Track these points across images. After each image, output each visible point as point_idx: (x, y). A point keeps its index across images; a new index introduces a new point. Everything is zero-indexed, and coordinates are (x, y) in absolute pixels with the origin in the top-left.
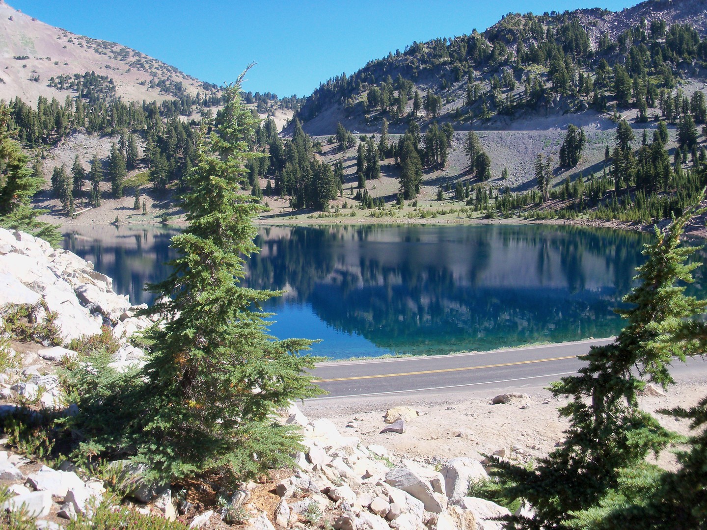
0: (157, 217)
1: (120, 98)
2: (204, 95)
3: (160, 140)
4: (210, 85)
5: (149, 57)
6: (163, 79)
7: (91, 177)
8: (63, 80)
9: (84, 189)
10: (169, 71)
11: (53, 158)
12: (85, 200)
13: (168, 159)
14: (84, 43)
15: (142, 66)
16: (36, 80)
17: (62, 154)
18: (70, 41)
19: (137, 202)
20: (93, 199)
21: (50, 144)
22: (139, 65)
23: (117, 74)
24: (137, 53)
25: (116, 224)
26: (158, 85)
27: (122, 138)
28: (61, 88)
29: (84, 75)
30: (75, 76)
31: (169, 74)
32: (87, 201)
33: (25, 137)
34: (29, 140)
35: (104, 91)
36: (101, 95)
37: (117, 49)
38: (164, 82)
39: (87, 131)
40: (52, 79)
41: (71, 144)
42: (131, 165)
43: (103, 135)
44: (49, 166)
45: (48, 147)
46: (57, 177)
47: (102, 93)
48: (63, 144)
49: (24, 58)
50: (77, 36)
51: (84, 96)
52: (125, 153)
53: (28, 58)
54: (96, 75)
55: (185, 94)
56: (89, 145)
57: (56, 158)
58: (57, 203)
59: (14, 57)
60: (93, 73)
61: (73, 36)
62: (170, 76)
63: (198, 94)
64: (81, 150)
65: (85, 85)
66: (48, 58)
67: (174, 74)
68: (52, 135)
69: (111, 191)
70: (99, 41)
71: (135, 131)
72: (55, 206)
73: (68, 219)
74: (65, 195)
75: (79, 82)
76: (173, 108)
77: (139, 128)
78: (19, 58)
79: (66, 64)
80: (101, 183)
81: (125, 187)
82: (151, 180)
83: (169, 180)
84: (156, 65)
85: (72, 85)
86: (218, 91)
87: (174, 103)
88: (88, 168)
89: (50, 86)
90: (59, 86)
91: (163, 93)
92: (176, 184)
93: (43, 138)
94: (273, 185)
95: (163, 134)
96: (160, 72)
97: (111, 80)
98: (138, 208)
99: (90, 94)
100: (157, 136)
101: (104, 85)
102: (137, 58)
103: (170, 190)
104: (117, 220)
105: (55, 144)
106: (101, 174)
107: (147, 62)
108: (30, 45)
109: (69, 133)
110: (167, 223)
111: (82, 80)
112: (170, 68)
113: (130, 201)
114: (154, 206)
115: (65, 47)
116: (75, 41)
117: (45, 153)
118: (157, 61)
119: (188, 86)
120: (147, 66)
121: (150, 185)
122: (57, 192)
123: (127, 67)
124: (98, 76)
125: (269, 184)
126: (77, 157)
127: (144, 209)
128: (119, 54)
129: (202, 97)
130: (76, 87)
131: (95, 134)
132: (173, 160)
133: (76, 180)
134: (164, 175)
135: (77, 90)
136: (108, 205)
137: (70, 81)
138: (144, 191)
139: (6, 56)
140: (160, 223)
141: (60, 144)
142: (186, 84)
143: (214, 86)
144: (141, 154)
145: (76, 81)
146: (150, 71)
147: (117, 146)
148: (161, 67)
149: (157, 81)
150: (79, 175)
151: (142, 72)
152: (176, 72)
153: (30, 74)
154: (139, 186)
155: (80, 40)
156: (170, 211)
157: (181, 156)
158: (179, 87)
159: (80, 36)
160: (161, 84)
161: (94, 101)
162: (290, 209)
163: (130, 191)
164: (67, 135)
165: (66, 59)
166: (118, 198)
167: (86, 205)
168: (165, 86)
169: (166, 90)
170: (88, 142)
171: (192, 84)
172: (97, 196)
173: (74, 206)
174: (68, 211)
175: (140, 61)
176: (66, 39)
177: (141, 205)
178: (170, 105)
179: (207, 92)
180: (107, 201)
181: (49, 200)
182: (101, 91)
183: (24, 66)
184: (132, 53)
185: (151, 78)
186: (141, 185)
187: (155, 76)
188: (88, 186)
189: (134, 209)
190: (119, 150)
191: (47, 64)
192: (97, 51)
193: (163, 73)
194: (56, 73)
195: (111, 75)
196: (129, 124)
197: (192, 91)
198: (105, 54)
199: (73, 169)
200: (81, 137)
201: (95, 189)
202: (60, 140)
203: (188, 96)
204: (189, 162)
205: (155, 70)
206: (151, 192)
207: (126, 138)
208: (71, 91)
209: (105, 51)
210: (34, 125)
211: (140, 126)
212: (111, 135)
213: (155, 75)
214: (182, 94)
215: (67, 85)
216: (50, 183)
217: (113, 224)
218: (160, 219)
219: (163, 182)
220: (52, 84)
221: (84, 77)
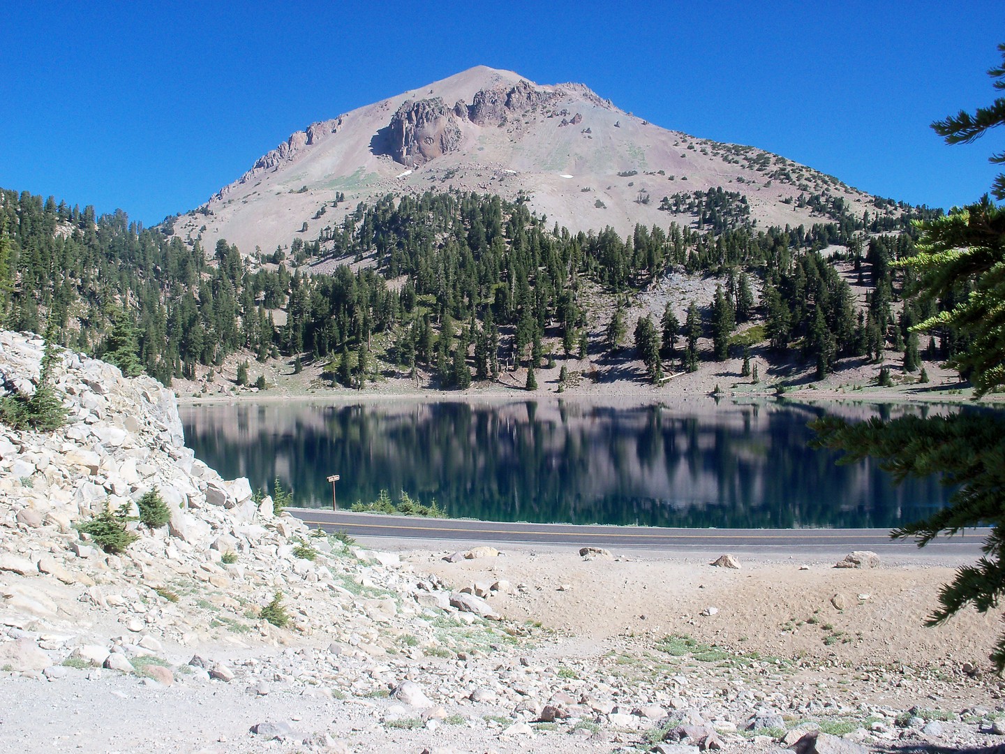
0: (772, 387)
1: (754, 222)
2: (874, 214)
3: (784, 281)
4: (884, 201)
5: (797, 164)
6: (816, 193)
7: (686, 331)
8: (679, 200)
9: (676, 346)
10: (825, 182)
11: (640, 306)
12: (677, 363)
13: (792, 307)
14: (709, 149)
15: (788, 177)
16: (645, 202)
17: (652, 300)
18: (690, 148)
19: (746, 366)
20: (687, 362)
21: (638, 287)
22: (783, 176)
23: (752, 190)
24: (780, 159)
25: (715, 395)
26: (809, 203)
27: (731, 279)
28: (677, 211)
29: (706, 192)
30: (695, 194)
31: (825, 186)
32: (679, 363)
33: (606, 278)
34: (612, 283)
35: (733, 213)
36: (730, 219)
37: (752, 155)
38: (817, 198)
39: (686, 270)
40: (665, 200)
41: (664, 287)
42: (742, 315)
43: (707, 275)
44: (632, 316)
45: (635, 291)
46: (642, 330)
47: (732, 216)
48: (654, 287)
49: (631, 174)
50: (699, 140)
51: (705, 221)
52: (734, 298)
53: (636, 173)
54: (724, 192)
55: (847, 214)
56: (688, 288)
57: (644, 305)
58: (639, 365)
59: (619, 174)
60: (719, 189)
61: (694, 141)
62: (827, 190)
63: (866, 214)
64: (677, 294)
65: (708, 205)
66: (661, 173)
67: (832, 187)
68: (641, 275)
69: (713, 350)
70: (730, 145)
71: (749, 270)
72: (637, 369)
73: (653, 386)
74: (652, 355)
75: (700, 202)
76: (827, 236)
77: (757, 264)
78: (625, 175)
79: (684, 179)
80: (700, 340)
81: (732, 345)
82: (767, 337)
83: (793, 337)
84: (807, 175)
85: (691, 206)
86: (896, 209)
87: (829, 228)
88: (682, 320)
89: (662, 209)
90: (674, 208)
91: (816, 213)
92: (802, 342)
93: (629, 280)
94: (938, 345)
95: (790, 273)
96: (812, 185)
97: (744, 197)
98: (747, 375)
99: (715, 218)
100: (781, 276)
101: (734, 206)
102: (781, 166)
103: (792, 351)
104: (717, 390)
105: (643, 287)
106: (699, 327)
107: (794, 171)
108: (640, 157)
109: (662, 272)
110: (782, 395)
111: (704, 199)
112: (827, 179)
113: (736, 365)
114: (770, 372)
115: (683, 156)
116: (698, 147)
117: (631, 300)
118: (808, 169)
119: (853, 203)
120: (794, 177)
121: (766, 343)
122: (642, 351)
123: (767, 179)
124: (727, 192)
125: (932, 342)
126: (668, 305)
127: (755, 376)
128: (756, 162)
129: (872, 218)
130: (696, 209)
131: (697, 273)
132: (798, 308)
133: (667, 335)
134: (784, 329)
135: (697, 213)
136: (707, 370)
137: (688, 201)
138: (758, 351)
139: (610, 172)
140: (773, 395)
141: (650, 287)
142: (849, 200)
143: (890, 202)
144: (756, 302)
145: (697, 201)
146: (797, 183)
147: (724, 290)
148: (814, 177)
149: (807, 197)
150: (671, 327)
151: (787, 185)
152: (835, 184)
153: (638, 194)
154: (750, 345)
155: (704, 145)
156: (791, 379)
157: (813, 303)
158: (838, 205)
159: (704, 140)
160: (814, 201)
161: (720, 227)
162: (957, 380)
163: (738, 351)
164: (660, 276)
165: (685, 172)
166: (722, 360)
167: (678, 369)
168: (819, 204)
169: (820, 209)
170: (686, 284)
171: (858, 200)
172: (692, 357)
173: (662, 369)
174: (654, 377)
175: (785, 169)
176: (685, 145)
177: (751, 370)
178: (822, 232)
179: (879, 211)
180: (707, 364)
181: (631, 361)
182: (729, 213)
183: (631, 185)
184: (773, 160)
185: (799, 193)
186: (755, 343)
187: (805, 190)
188: (681, 343)
189: (740, 376)
190: (727, 294)
191: (658, 180)
192: (725, 159)
193: (817, 185)
194: (671, 190)
195: (743, 190)
196: (743, 259)
197: (858, 209)
198: (736, 162)
199: (663, 321)
200: (677, 277)
201: (691, 347)
202: (651, 282)
203: (850, 218)
204: (820, 311)
205: (805, 182)
206: (766, 353)
207: (736, 278)
208: (689, 214)
209: (736, 158)
210: (618, 263)
211: (757, 261)
212: (717, 275)
213: (805, 188)
214: (843, 214)
215: (684, 207)
216: (633, 338)
217: (711, 395)
218: (774, 391)
219: (785, 340)
220: (665, 206)
221: (707, 195)
